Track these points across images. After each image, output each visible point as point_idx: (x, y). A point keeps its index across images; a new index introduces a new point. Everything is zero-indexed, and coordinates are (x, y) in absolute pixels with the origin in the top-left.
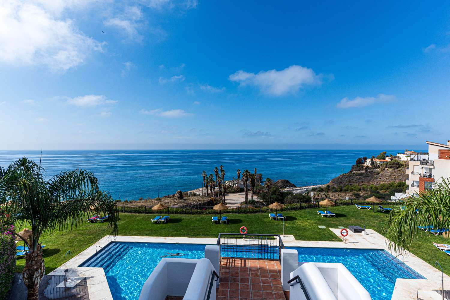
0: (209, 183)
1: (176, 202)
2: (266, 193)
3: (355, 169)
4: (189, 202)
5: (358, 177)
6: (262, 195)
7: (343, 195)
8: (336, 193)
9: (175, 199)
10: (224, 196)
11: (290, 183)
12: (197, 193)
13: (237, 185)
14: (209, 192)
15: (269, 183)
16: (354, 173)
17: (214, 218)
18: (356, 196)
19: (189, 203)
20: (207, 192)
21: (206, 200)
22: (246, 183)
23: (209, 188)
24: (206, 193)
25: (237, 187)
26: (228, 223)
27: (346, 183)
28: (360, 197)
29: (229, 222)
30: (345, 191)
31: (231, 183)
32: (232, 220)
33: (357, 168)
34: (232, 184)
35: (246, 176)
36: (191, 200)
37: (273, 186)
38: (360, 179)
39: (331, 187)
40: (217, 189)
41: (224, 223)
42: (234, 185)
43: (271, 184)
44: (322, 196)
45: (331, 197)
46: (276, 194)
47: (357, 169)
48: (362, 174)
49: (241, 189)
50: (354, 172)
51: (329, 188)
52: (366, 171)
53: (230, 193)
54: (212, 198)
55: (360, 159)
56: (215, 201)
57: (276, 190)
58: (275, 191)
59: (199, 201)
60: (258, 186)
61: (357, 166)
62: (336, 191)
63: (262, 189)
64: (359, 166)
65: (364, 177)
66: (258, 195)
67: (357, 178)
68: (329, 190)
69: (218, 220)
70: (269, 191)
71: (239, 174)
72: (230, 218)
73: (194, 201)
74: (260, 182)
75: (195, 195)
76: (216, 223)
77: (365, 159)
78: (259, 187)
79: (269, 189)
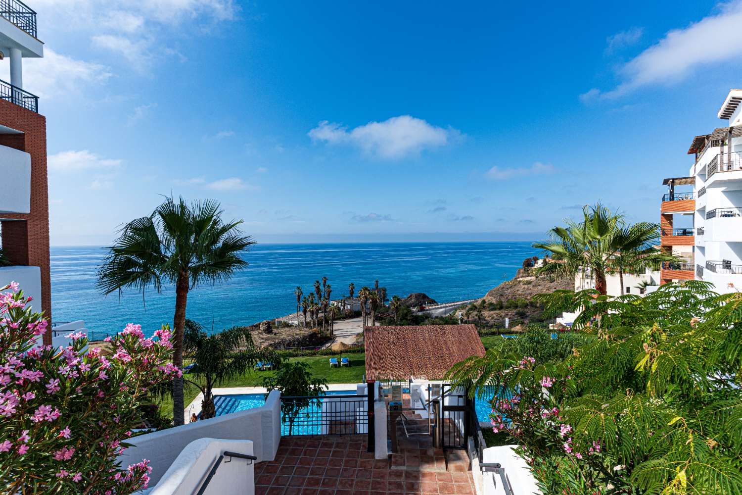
0: (309, 306)
1: (262, 339)
2: (392, 319)
3: (521, 275)
4: (282, 337)
5: (526, 286)
6: (387, 321)
7: (503, 314)
8: (494, 312)
9: (260, 333)
10: (333, 326)
11: (428, 298)
12: (290, 322)
13: (349, 307)
14: (309, 319)
15: (397, 303)
16: (520, 282)
17: (332, 361)
18: (521, 316)
19: (282, 340)
20: (306, 320)
21: (305, 332)
22: (364, 306)
23: (308, 314)
24: (304, 321)
25: (350, 310)
26: (350, 366)
27: (509, 296)
28: (526, 317)
29: (351, 364)
30: (507, 308)
31: (340, 304)
32: (354, 362)
33: (525, 273)
34: (342, 305)
35: (365, 296)
36: (285, 334)
37: (402, 307)
38: (528, 289)
39: (487, 303)
40: (321, 315)
41: (346, 365)
42: (345, 307)
43: (400, 306)
44: (474, 317)
45: (486, 319)
46: (407, 320)
47: (524, 275)
48: (531, 282)
49: (355, 312)
50: (521, 279)
51: (485, 305)
52: (537, 277)
53: (339, 319)
54: (315, 329)
55: (528, 259)
56: (319, 333)
57: (407, 313)
58: (406, 315)
59: (296, 334)
60: (381, 307)
61: (525, 270)
62: (494, 309)
63: (387, 312)
64: (528, 271)
65: (534, 286)
66: (380, 321)
67: (524, 288)
68: (484, 307)
69: (338, 362)
70: (397, 315)
71: (352, 289)
72: (352, 360)
73: (289, 335)
74: (384, 301)
75: (287, 325)
76: (335, 366)
77: (536, 259)
78: (382, 309)
79: (397, 312)
